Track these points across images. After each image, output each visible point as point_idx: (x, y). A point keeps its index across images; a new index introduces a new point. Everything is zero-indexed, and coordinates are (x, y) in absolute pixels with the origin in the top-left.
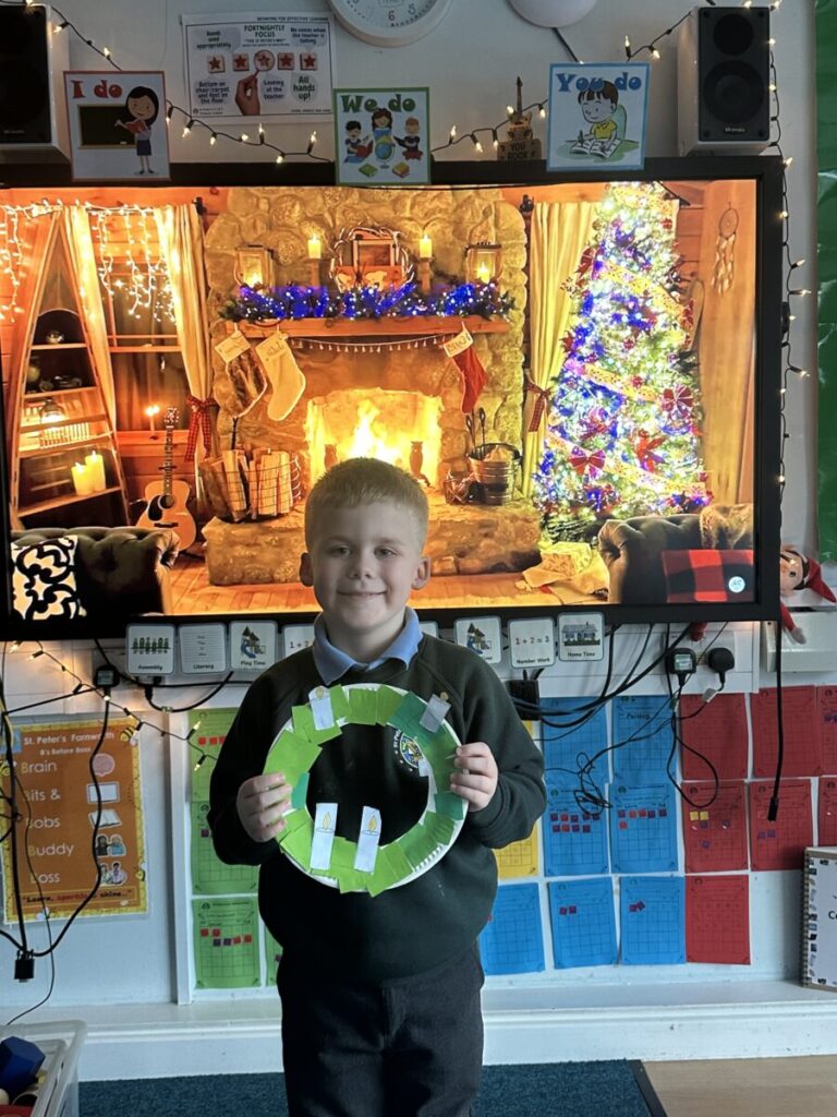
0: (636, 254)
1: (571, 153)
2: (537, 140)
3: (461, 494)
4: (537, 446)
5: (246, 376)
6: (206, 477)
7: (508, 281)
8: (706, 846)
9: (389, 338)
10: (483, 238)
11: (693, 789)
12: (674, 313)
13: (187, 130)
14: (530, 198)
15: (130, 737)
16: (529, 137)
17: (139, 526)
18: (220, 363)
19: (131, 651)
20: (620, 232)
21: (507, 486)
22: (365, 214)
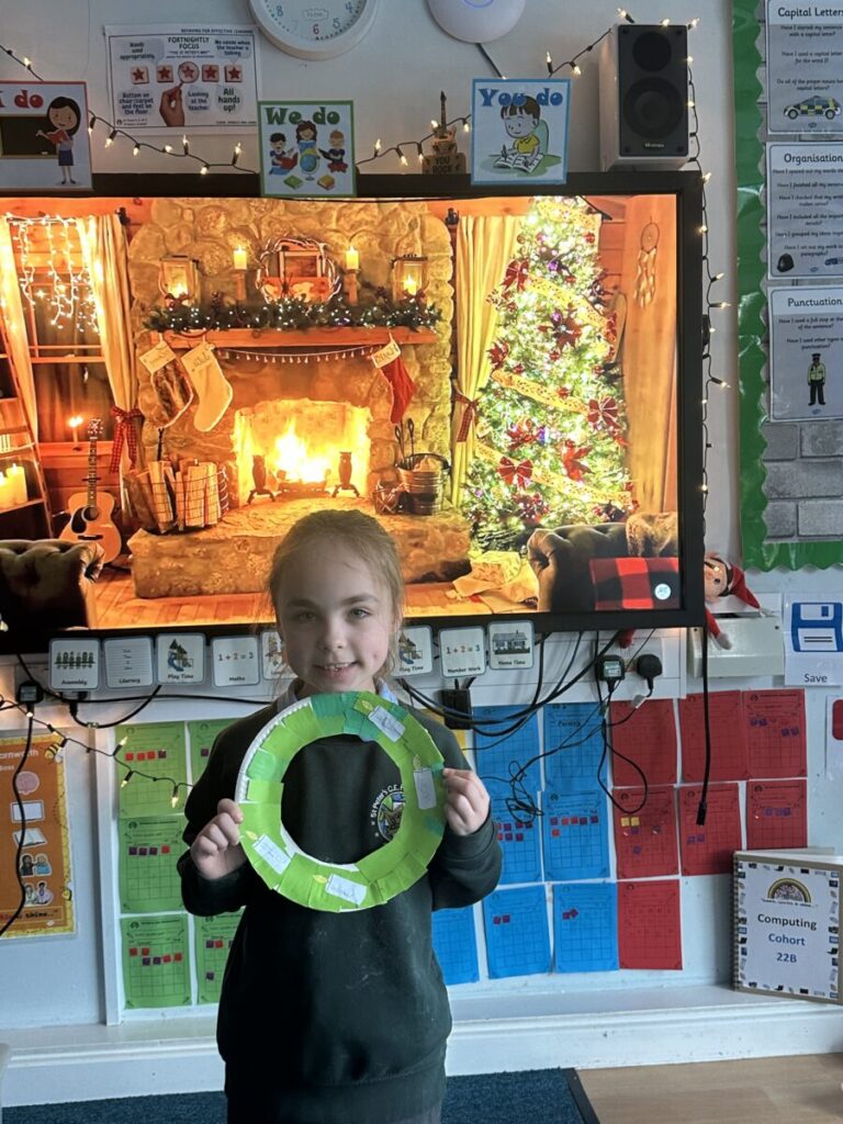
0: (561, 267)
1: (495, 167)
2: (462, 155)
3: (390, 504)
4: (467, 456)
5: (172, 386)
6: (132, 489)
7: (434, 292)
8: (637, 851)
9: (317, 349)
10: (409, 251)
11: (624, 795)
12: (598, 325)
13: (109, 141)
14: (455, 211)
15: (55, 754)
16: (453, 151)
17: (61, 539)
18: (145, 373)
19: (54, 666)
20: (544, 246)
21: (437, 496)
22: (291, 225)
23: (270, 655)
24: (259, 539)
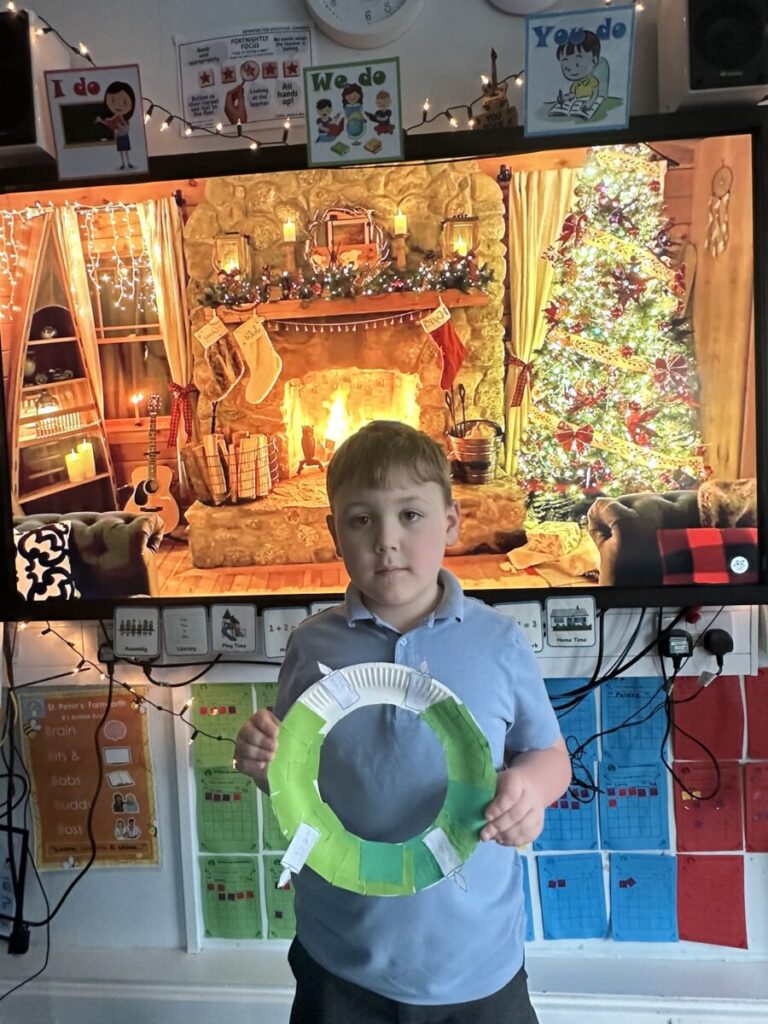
0: (622, 219)
1: (549, 116)
2: (514, 108)
4: (520, 421)
5: (224, 357)
6: (188, 463)
7: (486, 252)
8: (698, 825)
9: (364, 316)
10: (459, 211)
11: (685, 769)
12: (665, 279)
13: (165, 126)
14: (508, 168)
16: (505, 107)
17: (126, 511)
18: (200, 348)
19: (118, 633)
20: (604, 197)
21: (490, 463)
22: (339, 194)
24: (309, 510)
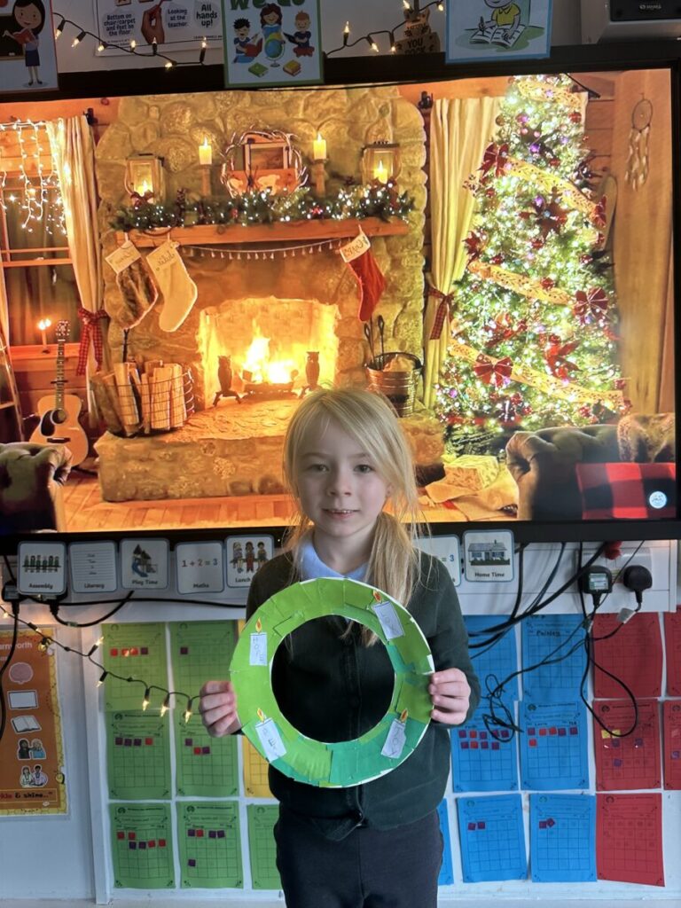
0: (543, 149)
1: (471, 43)
2: (435, 33)
4: (441, 354)
5: (137, 287)
6: (98, 391)
7: (407, 180)
8: (618, 764)
9: (282, 244)
10: (380, 137)
11: (605, 707)
12: (586, 210)
13: (76, 42)
14: (429, 94)
15: (47, 647)
16: (426, 33)
17: (32, 442)
18: (111, 273)
19: (22, 569)
20: (525, 127)
21: (408, 396)
22: (257, 117)
23: (235, 561)
24: (225, 442)
